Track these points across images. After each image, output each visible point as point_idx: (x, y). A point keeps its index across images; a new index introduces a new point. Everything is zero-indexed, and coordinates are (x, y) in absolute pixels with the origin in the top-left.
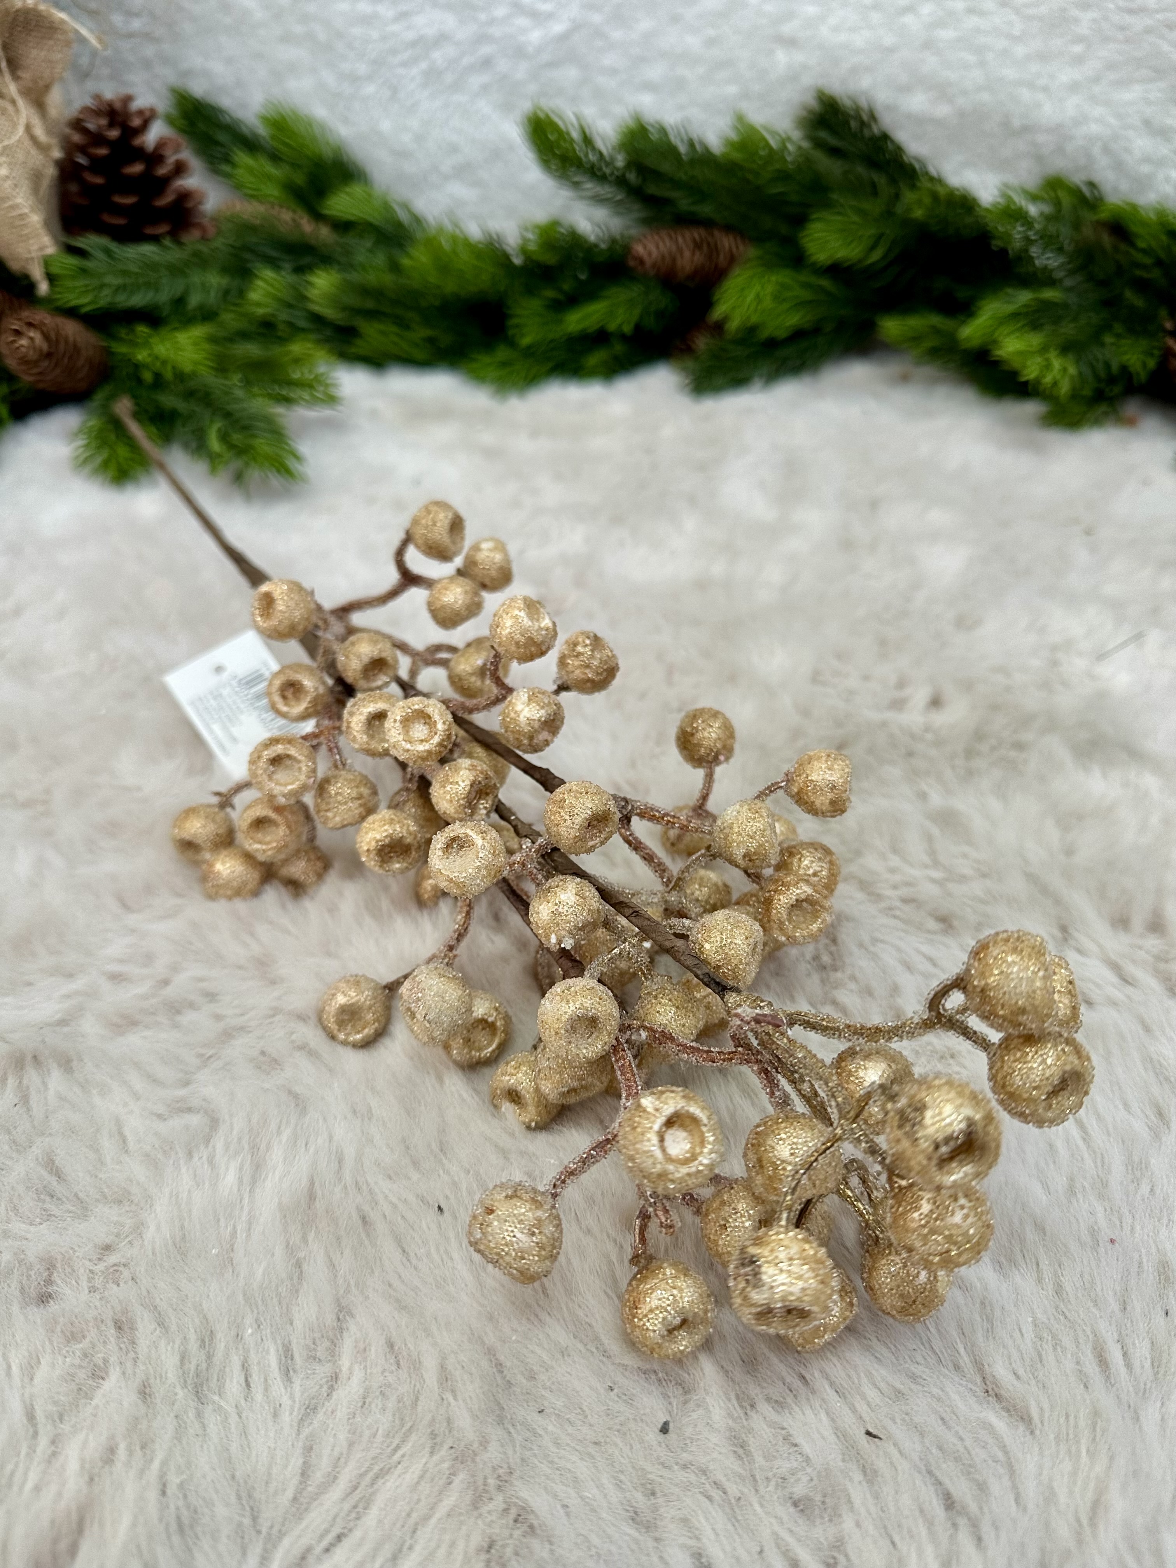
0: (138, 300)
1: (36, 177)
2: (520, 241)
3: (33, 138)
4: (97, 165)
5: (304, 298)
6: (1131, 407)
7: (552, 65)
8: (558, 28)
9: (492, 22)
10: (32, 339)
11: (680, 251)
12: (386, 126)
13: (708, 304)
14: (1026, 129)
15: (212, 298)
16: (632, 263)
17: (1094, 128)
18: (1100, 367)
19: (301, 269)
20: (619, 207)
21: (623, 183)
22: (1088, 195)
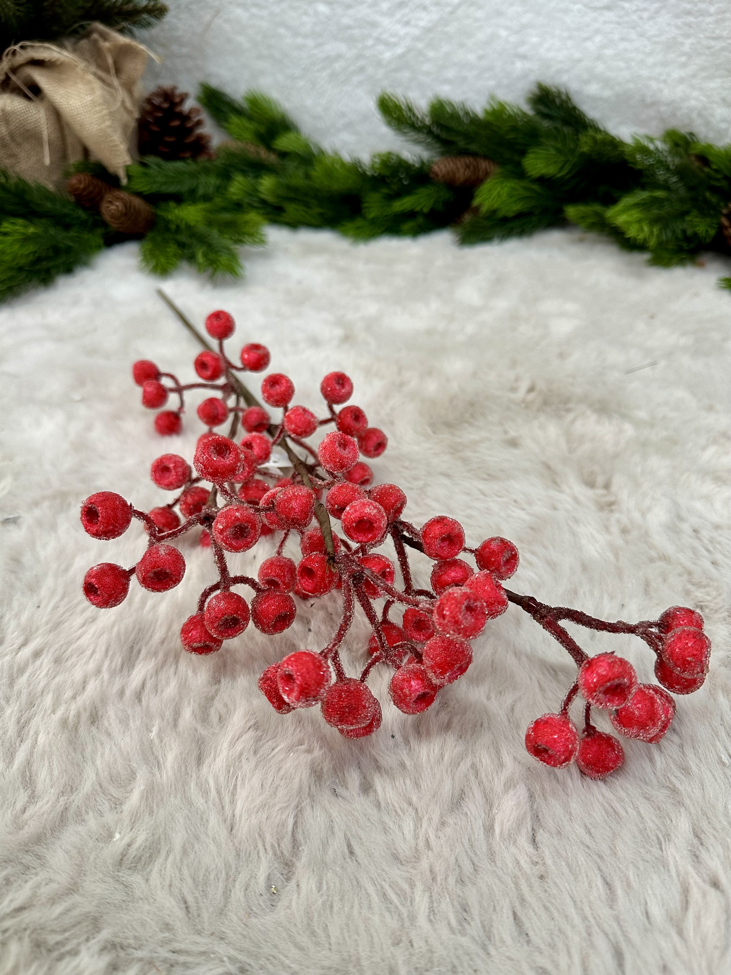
0: (172, 189)
1: (125, 127)
2: (371, 163)
3: (126, 109)
4: (158, 121)
5: (258, 191)
6: (705, 258)
7: (397, 70)
8: (399, 50)
9: (365, 48)
10: (117, 206)
11: (458, 169)
12: (309, 102)
13: (471, 197)
14: (654, 104)
15: (211, 190)
16: (432, 176)
17: (693, 103)
18: (679, 232)
19: (258, 176)
20: (428, 146)
21: (430, 132)
22: (690, 140)
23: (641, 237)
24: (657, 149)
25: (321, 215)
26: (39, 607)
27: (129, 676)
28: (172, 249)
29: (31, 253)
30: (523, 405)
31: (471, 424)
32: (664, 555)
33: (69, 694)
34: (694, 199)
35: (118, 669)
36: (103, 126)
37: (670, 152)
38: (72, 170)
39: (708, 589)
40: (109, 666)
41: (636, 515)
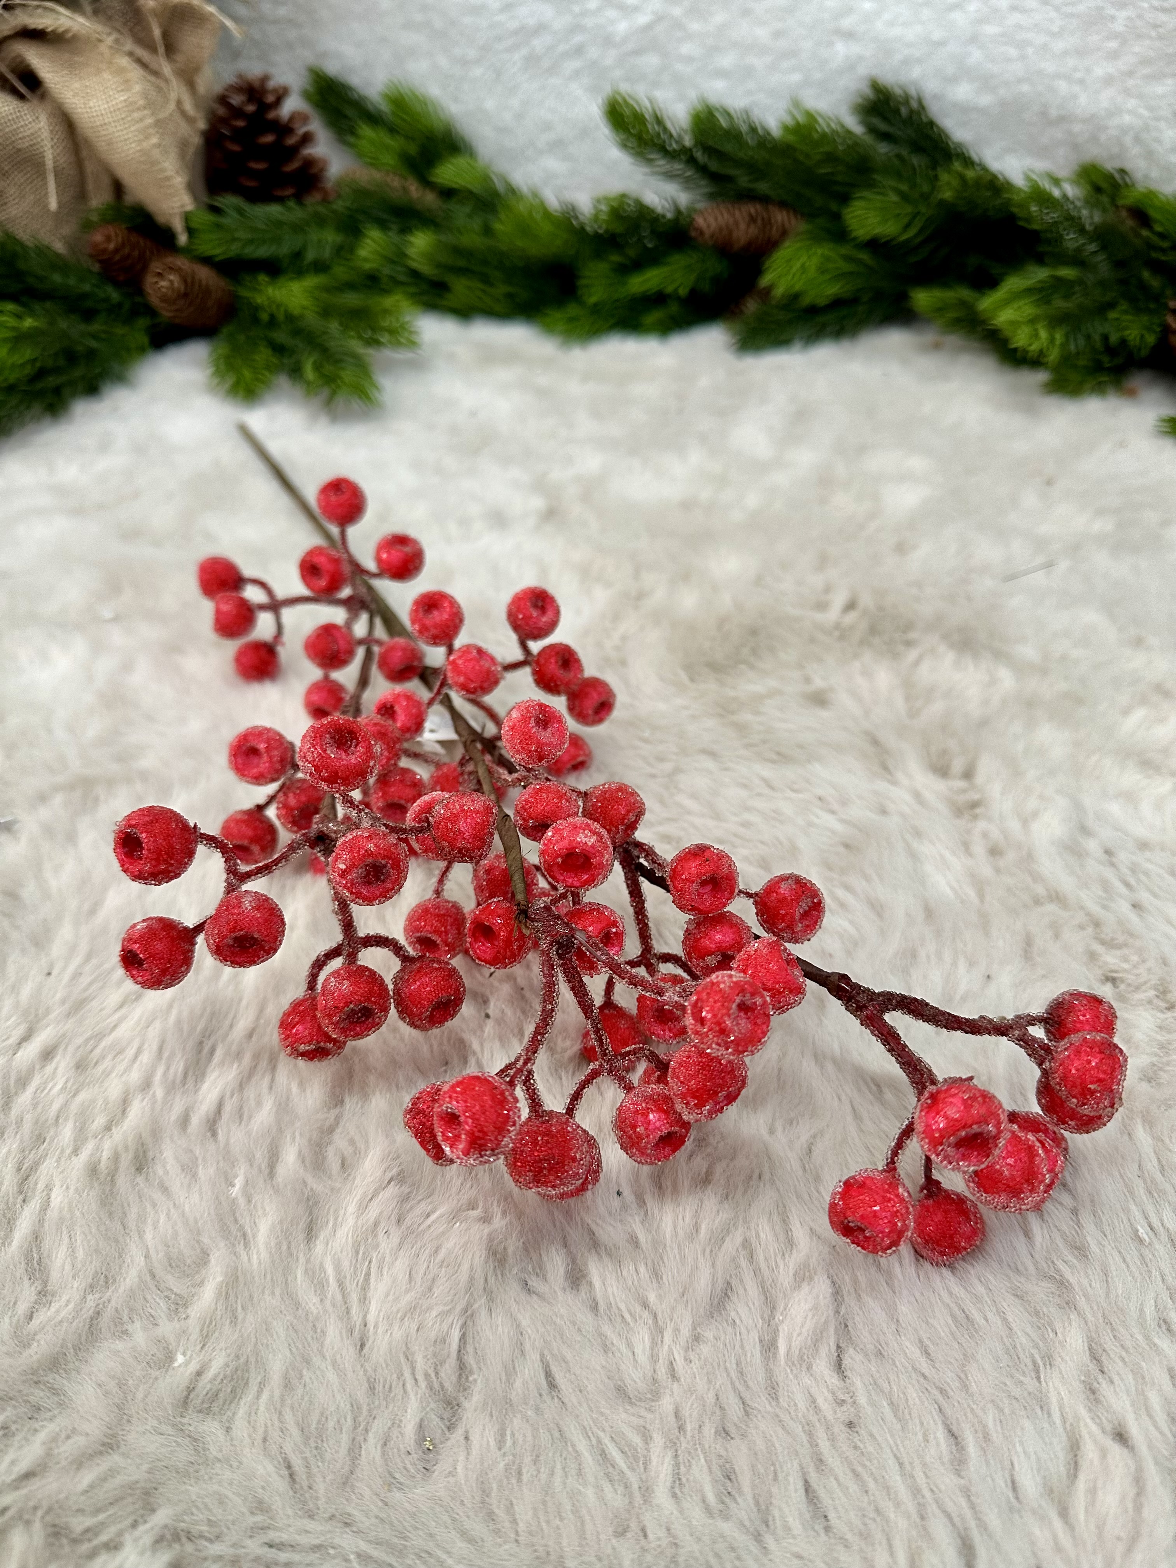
0: (262, 252)
1: (183, 145)
2: (593, 212)
3: (183, 113)
4: (238, 135)
5: (405, 256)
6: (1137, 380)
7: (637, 52)
8: (642, 19)
9: (584, 13)
10: (171, 282)
11: (736, 223)
12: (490, 104)
13: (757, 271)
14: (1062, 119)
15: (327, 253)
16: (693, 234)
17: (1127, 119)
18: (1097, 338)
19: (405, 230)
20: (687, 184)
21: (691, 161)
22: (1120, 181)
23: (1034, 347)
24: (1065, 196)
25: (510, 296)
26: (49, 974)
27: (196, 1091)
28: (263, 354)
29: (28, 361)
30: (837, 633)
31: (752, 667)
32: (1057, 893)
33: (100, 1121)
34: (1123, 282)
35: (178, 1081)
36: (146, 145)
37: (1087, 202)
38: (95, 218)
39: (1126, 951)
40: (165, 1073)
41: (1014, 825)
